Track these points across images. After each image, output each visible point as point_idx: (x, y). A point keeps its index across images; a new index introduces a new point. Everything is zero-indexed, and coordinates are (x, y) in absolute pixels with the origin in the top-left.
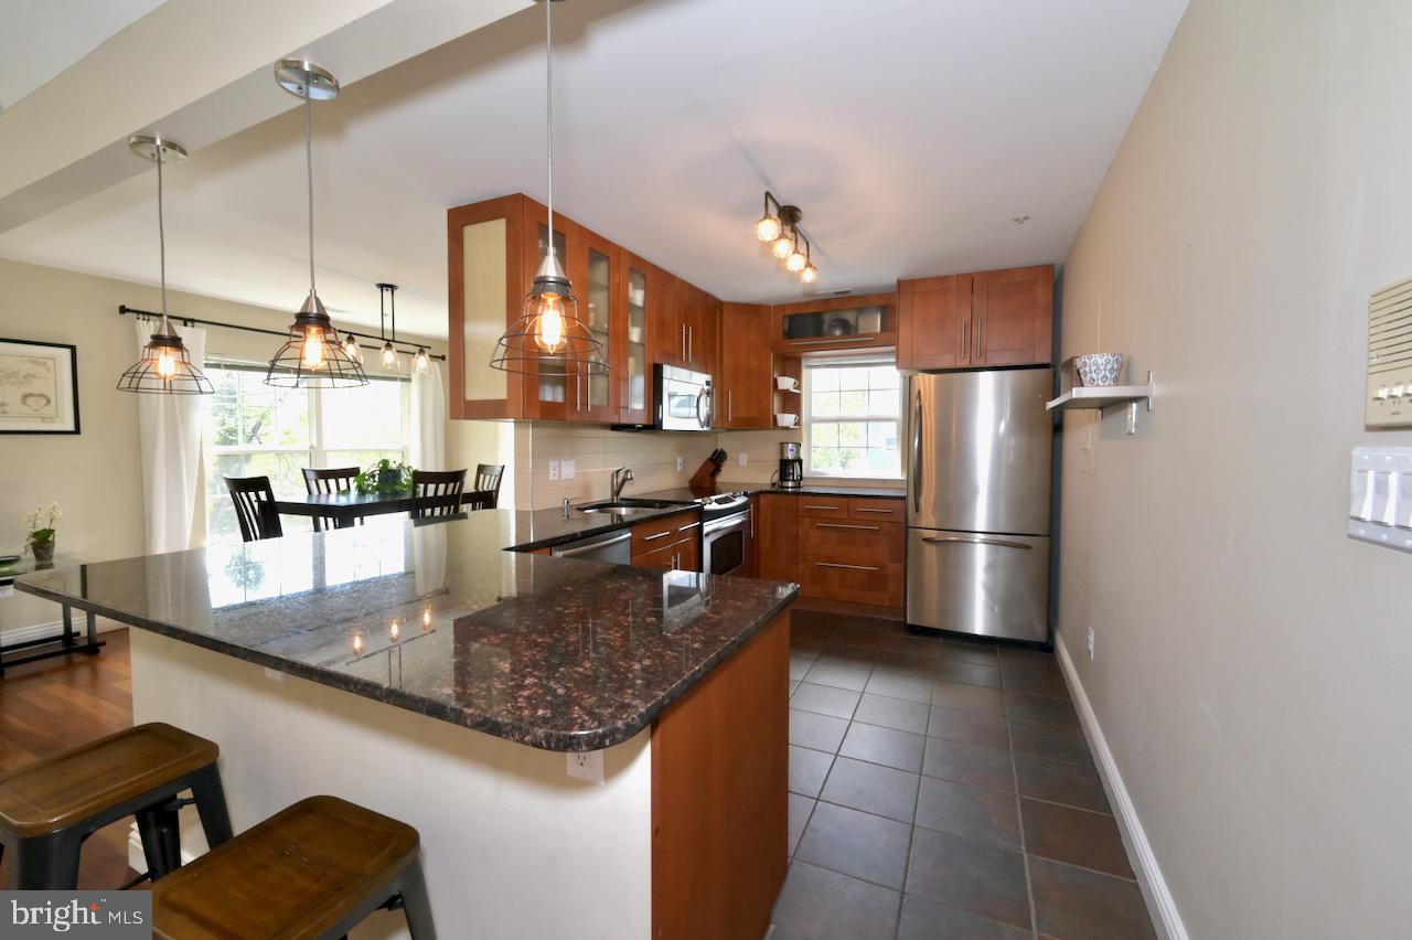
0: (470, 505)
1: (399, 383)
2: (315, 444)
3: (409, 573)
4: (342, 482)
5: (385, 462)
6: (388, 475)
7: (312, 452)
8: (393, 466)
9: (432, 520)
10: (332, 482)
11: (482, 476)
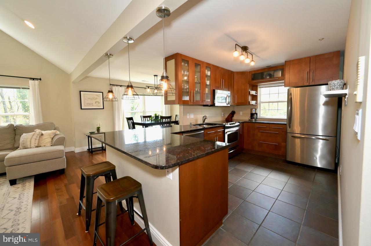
0: (174, 124)
1: (161, 97)
2: (144, 110)
3: (163, 139)
4: (148, 118)
5: (156, 114)
6: (157, 117)
7: (144, 112)
8: (157, 115)
9: (166, 127)
10: (146, 118)
11: (176, 117)
